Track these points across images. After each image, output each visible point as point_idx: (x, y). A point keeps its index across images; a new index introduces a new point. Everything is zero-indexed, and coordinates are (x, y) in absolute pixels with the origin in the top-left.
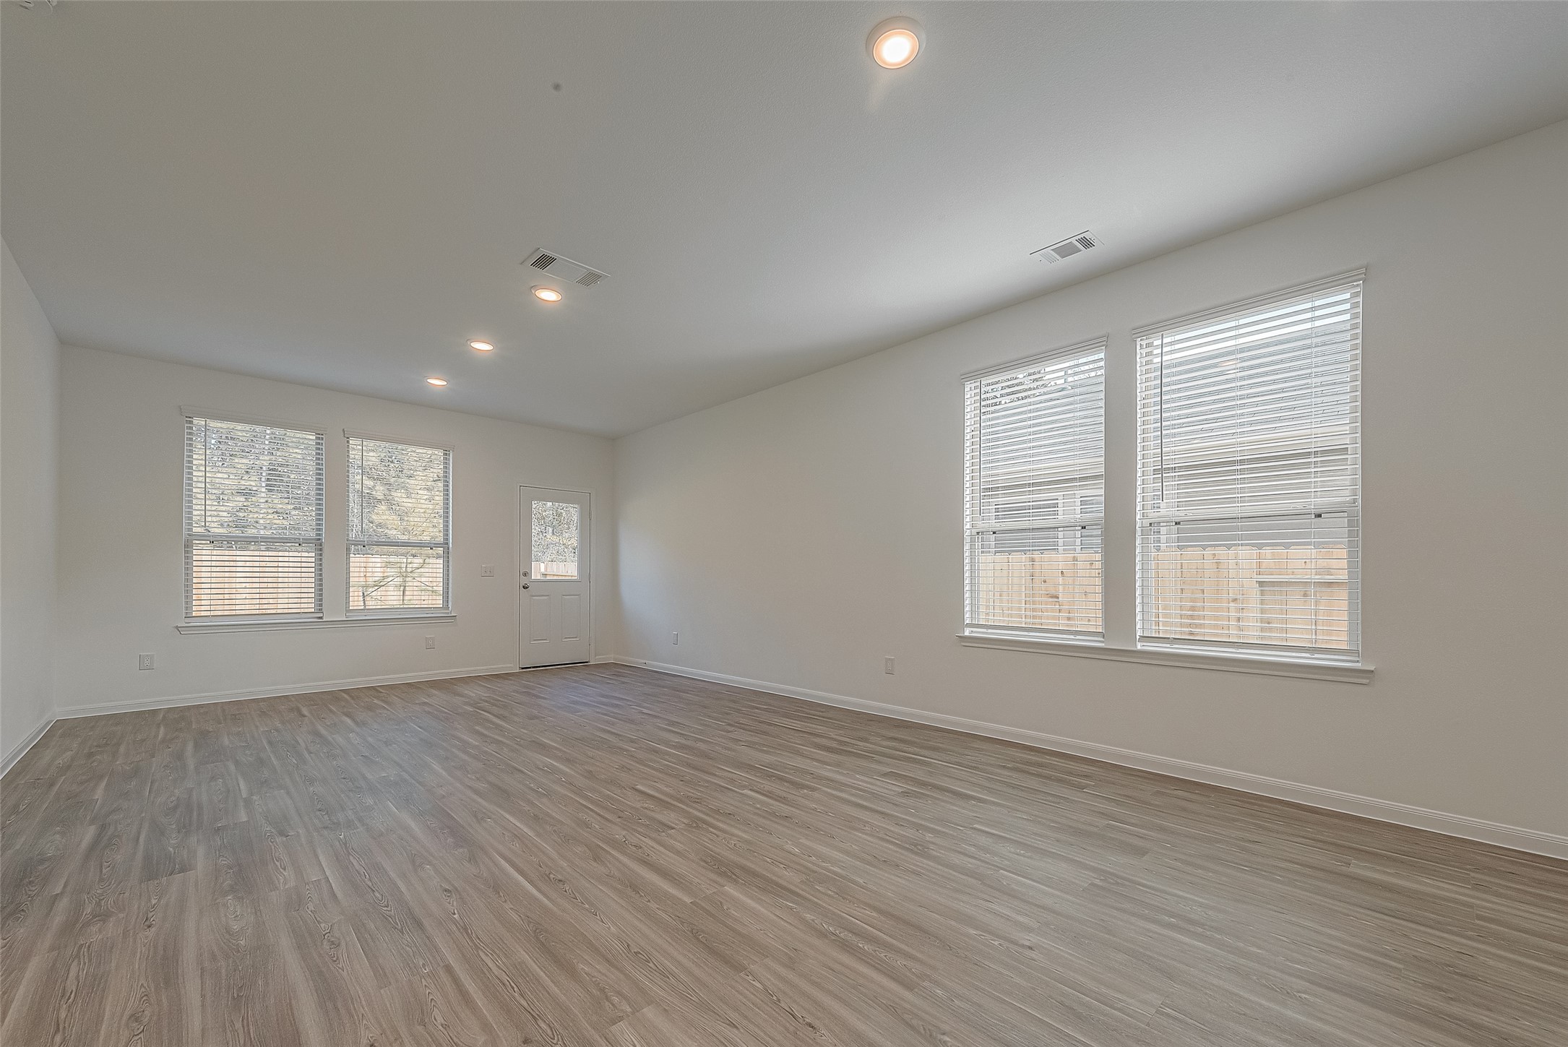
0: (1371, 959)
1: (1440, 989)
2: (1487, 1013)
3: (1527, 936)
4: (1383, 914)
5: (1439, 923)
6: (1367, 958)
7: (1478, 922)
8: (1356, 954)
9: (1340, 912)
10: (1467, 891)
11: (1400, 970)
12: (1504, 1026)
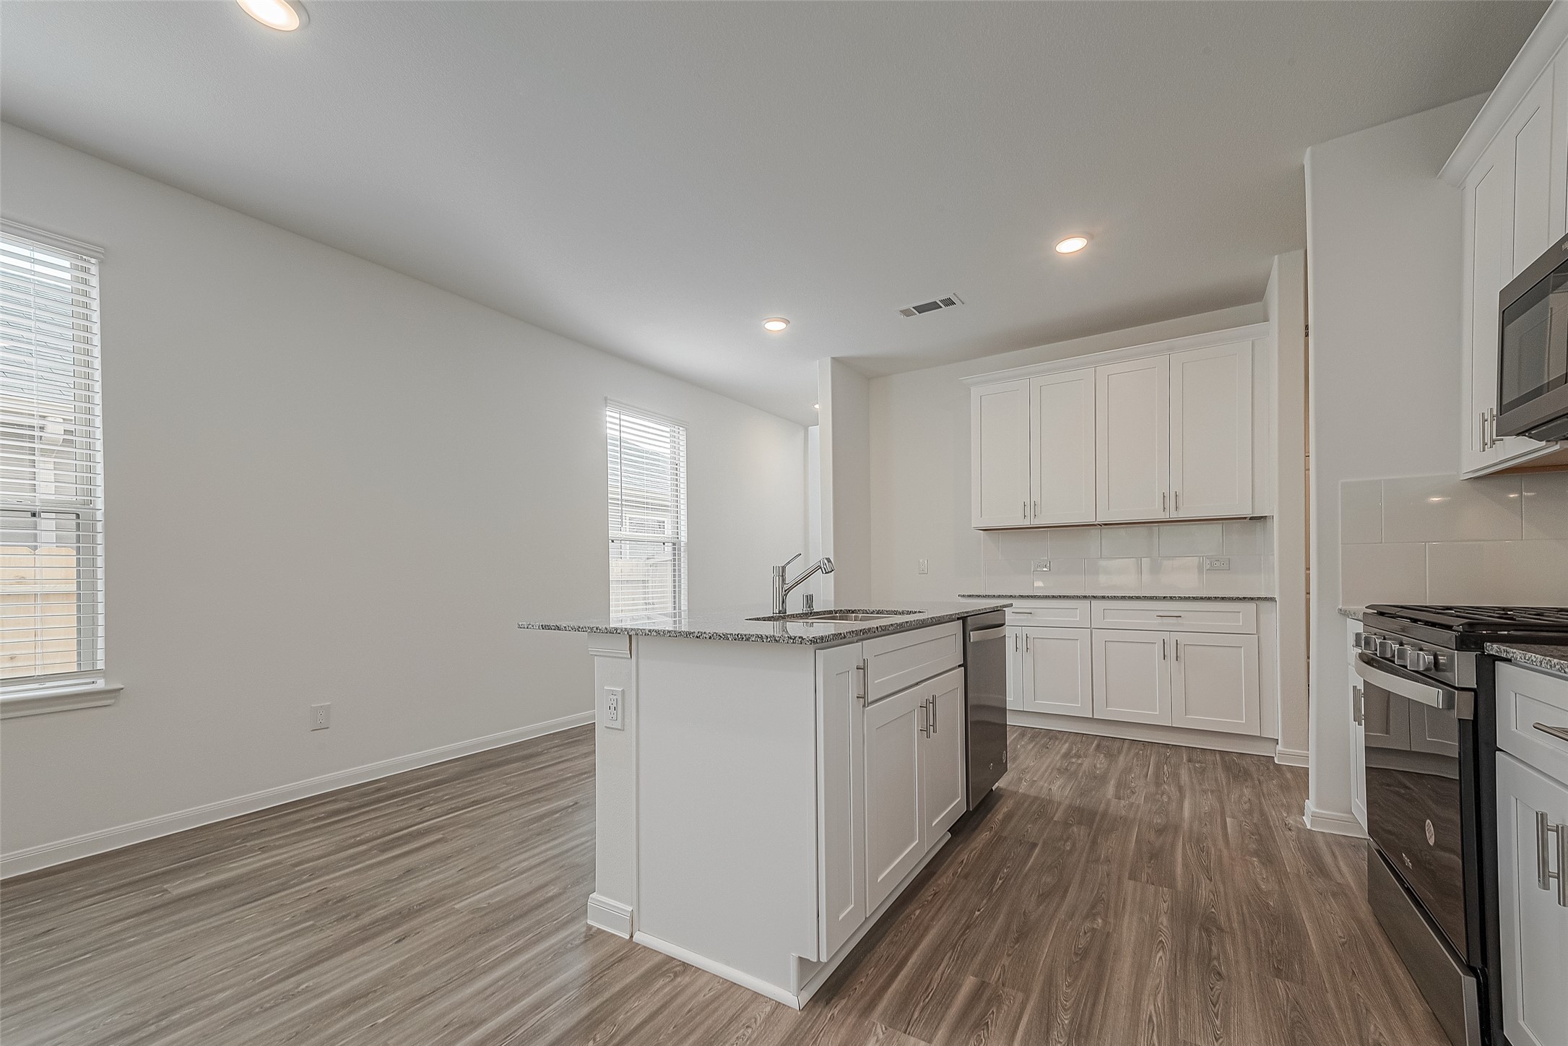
0: (293, 933)
1: (344, 917)
2: (376, 909)
3: (326, 859)
4: (248, 903)
5: (282, 884)
6: (290, 935)
7: (297, 869)
8: (281, 938)
9: (224, 924)
10: (260, 857)
11: (312, 925)
12: (390, 908)
